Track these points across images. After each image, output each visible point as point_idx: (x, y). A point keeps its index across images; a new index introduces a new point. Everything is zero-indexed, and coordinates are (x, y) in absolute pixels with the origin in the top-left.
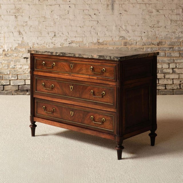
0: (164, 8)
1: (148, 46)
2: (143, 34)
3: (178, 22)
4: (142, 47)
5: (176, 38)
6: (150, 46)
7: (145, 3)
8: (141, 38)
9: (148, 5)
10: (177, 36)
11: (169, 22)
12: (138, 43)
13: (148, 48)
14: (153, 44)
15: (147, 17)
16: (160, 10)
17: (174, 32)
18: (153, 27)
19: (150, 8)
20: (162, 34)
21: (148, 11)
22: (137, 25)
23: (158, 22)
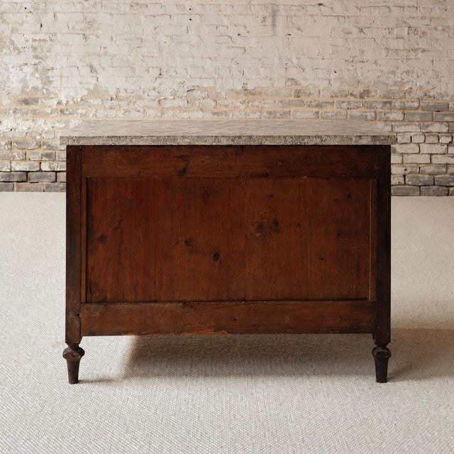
0: (374, 25)
1: (341, 99)
2: (333, 76)
3: (401, 53)
4: (331, 100)
5: (395, 83)
6: (346, 100)
7: (336, 14)
8: (328, 82)
9: (342, 19)
10: (399, 80)
11: (384, 53)
12: (322, 94)
13: (343, 102)
14: (351, 94)
15: (341, 42)
16: (366, 28)
17: (393, 73)
18: (352, 61)
19: (347, 26)
20: (369, 74)
21: (343, 30)
22: (320, 57)
23: (362, 52)
